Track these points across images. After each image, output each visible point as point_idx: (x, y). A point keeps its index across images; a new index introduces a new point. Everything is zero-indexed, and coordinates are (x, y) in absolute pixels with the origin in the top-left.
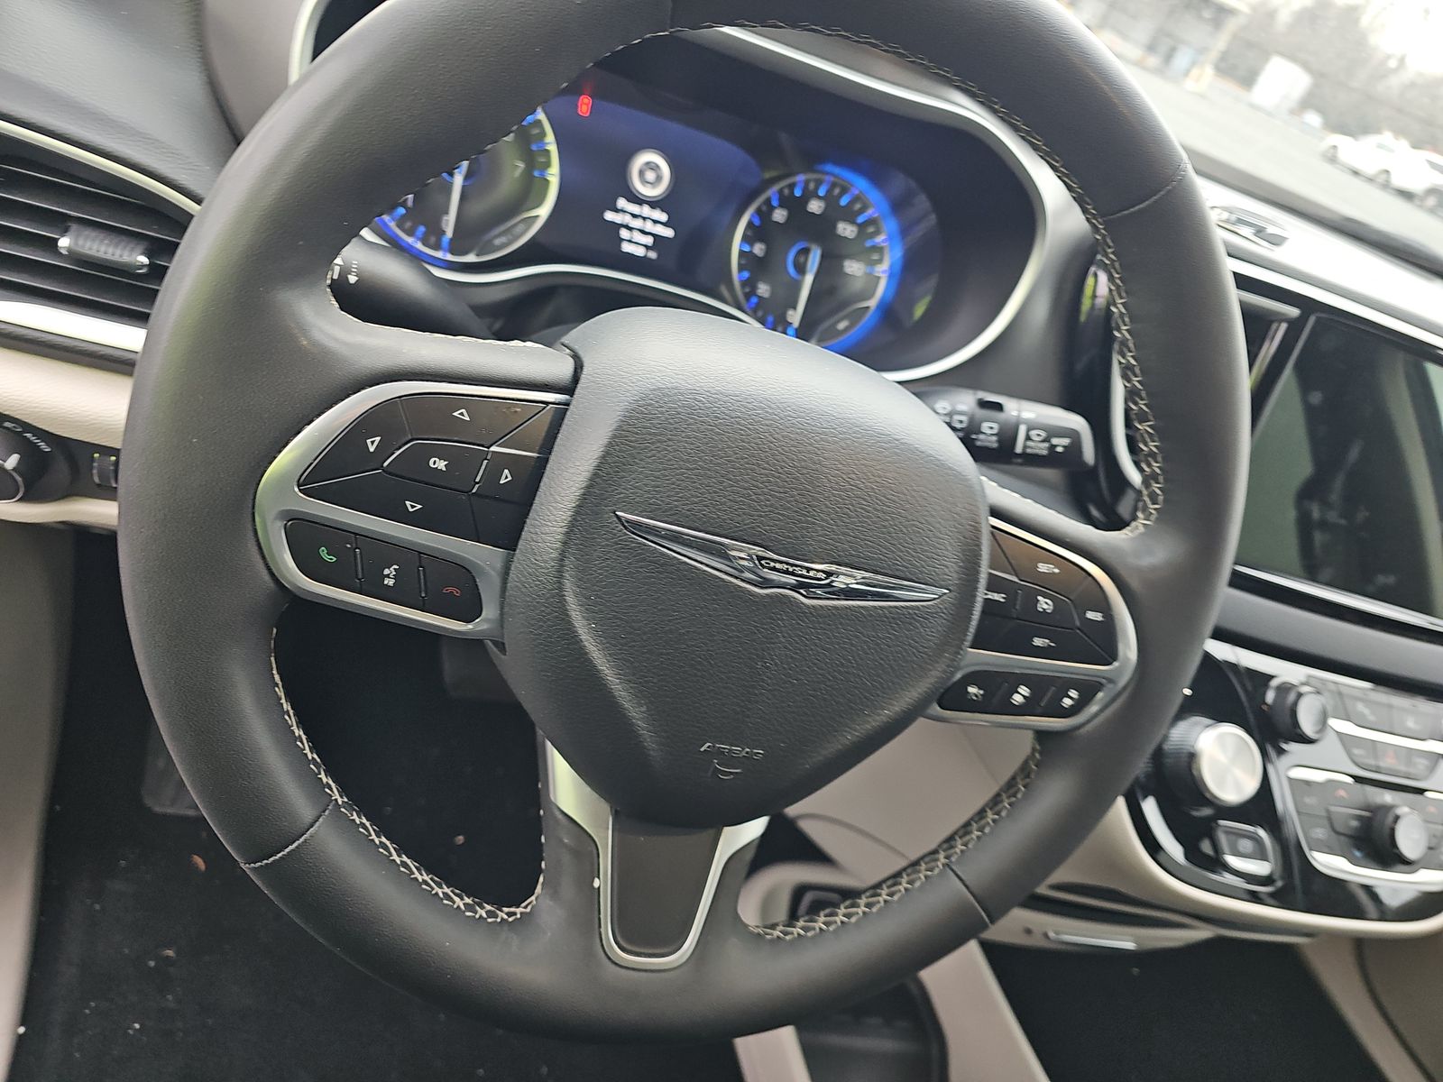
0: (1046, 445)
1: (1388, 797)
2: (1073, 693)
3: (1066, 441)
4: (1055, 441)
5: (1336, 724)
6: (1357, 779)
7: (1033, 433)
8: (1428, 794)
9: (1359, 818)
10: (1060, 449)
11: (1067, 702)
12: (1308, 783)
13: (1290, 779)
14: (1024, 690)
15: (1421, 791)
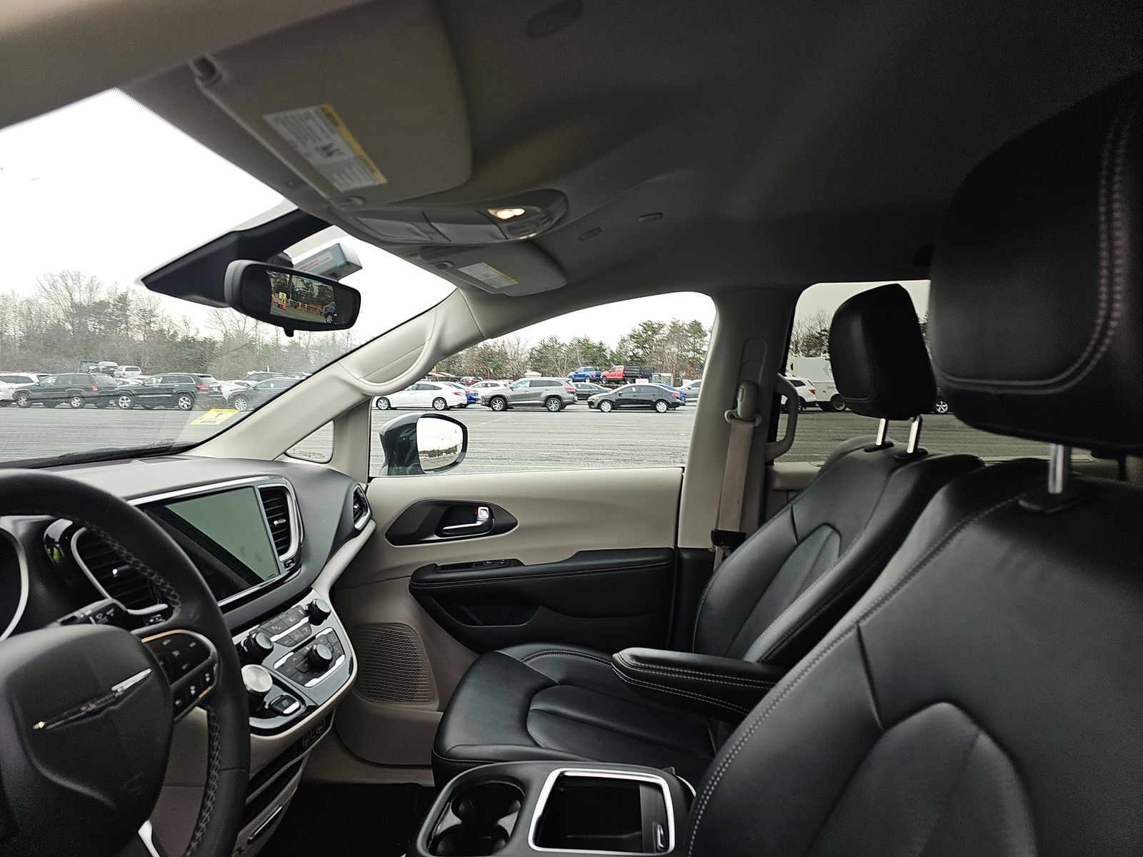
0: (105, 618)
1: (307, 648)
2: (207, 675)
3: (112, 610)
4: (108, 613)
5: (274, 639)
6: (293, 651)
7: (97, 617)
8: (317, 637)
9: (305, 662)
10: (112, 615)
11: (208, 679)
12: (283, 665)
13: (277, 670)
14: (193, 688)
15: (314, 638)
